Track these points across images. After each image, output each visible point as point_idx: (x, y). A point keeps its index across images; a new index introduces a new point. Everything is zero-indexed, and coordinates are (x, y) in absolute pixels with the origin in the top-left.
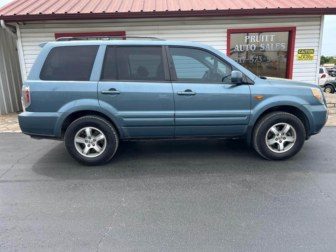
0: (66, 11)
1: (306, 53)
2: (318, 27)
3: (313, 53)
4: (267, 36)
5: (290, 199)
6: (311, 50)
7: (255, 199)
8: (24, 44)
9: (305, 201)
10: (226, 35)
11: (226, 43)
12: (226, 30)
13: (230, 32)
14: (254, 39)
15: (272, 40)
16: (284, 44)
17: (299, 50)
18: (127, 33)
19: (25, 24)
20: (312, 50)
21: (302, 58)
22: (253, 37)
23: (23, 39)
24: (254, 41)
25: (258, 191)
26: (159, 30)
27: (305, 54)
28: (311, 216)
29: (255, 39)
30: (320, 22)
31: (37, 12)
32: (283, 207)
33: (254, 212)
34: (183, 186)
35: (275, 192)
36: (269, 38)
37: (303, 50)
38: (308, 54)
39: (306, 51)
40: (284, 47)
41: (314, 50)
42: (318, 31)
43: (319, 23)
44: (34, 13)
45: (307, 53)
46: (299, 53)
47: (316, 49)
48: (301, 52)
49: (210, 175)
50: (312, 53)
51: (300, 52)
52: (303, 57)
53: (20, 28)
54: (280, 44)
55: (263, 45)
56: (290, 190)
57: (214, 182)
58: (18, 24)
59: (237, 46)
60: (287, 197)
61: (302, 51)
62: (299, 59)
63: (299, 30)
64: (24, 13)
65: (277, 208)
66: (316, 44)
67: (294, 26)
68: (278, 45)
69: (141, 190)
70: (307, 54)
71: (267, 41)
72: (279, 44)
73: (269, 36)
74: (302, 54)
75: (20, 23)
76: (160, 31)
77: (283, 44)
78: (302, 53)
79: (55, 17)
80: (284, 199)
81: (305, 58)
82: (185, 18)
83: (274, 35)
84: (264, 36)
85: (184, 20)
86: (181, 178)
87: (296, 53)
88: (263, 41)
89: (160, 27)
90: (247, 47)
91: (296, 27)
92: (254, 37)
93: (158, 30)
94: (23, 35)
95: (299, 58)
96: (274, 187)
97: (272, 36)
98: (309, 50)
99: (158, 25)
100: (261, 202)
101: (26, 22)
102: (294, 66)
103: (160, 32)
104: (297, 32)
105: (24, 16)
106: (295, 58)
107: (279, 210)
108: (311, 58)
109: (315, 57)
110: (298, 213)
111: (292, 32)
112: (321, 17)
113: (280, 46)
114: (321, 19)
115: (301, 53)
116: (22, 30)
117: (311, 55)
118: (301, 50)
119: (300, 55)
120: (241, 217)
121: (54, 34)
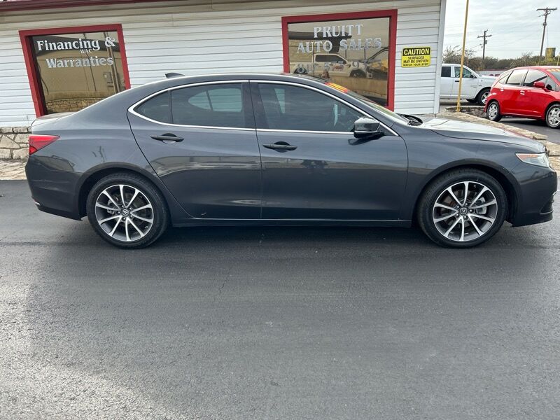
1: (416, 54)
2: (437, 8)
3: (429, 54)
4: (350, 27)
6: (425, 48)
10: (280, 25)
11: (281, 40)
12: (280, 18)
13: (287, 21)
14: (328, 32)
15: (359, 33)
16: (380, 39)
17: (404, 50)
18: (124, 26)
20: (427, 48)
21: (410, 63)
22: (327, 29)
24: (330, 36)
26: (173, 20)
27: (414, 56)
29: (331, 31)
36: (355, 29)
37: (411, 49)
38: (420, 56)
39: (416, 51)
40: (380, 44)
41: (429, 48)
42: (437, 16)
43: (437, 0)
45: (418, 54)
46: (404, 55)
47: (433, 47)
48: (408, 52)
50: (427, 54)
51: (406, 52)
52: (412, 61)
54: (373, 39)
55: (344, 42)
59: (301, 44)
63: (402, 15)
66: (434, 39)
67: (394, 8)
68: (369, 40)
70: (418, 56)
71: (350, 34)
72: (371, 39)
73: (353, 26)
76: (174, 22)
77: (378, 40)
78: (410, 55)
79: (17, 6)
81: (415, 63)
83: (362, 25)
84: (345, 26)
85: (211, 4)
87: (398, 55)
88: (343, 34)
89: (175, 16)
90: (319, 45)
91: (397, 10)
92: (329, 28)
95: (405, 64)
97: (359, 26)
98: (421, 49)
99: (171, 13)
102: (397, 77)
103: (176, 23)
104: (399, 19)
106: (398, 63)
108: (426, 63)
109: (433, 61)
111: (393, 18)
113: (373, 42)
115: (407, 55)
117: (426, 57)
118: (408, 49)
119: (406, 58)
121: (17, 32)
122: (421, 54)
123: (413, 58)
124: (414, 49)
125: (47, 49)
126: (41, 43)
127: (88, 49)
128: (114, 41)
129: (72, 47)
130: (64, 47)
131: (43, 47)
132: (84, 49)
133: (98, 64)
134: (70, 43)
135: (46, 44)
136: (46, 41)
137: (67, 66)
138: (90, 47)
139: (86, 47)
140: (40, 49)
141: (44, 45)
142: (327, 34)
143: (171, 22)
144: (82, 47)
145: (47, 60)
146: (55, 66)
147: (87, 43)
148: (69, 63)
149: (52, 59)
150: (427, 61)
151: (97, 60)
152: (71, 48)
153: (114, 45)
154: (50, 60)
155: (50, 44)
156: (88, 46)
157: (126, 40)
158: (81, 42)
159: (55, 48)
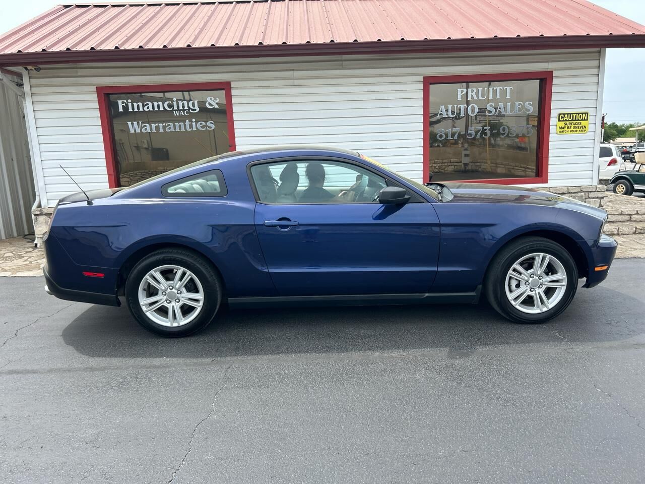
0: (117, 45)
1: (572, 120)
2: (595, 71)
3: (587, 120)
4: (498, 89)
5: (536, 402)
6: (582, 114)
7: (468, 403)
8: (37, 107)
9: (564, 405)
10: (421, 86)
11: (421, 103)
12: (421, 78)
13: (428, 82)
14: (474, 94)
15: (508, 96)
16: (531, 102)
17: (560, 115)
18: (233, 84)
19: (38, 70)
20: (585, 113)
21: (566, 129)
22: (472, 91)
23: (36, 98)
24: (475, 98)
25: (475, 386)
26: (294, 78)
27: (571, 122)
28: (573, 436)
29: (477, 94)
30: (597, 61)
31: (62, 47)
32: (521, 416)
33: (465, 429)
34: (332, 378)
35: (507, 389)
36: (503, 93)
37: (568, 114)
38: (577, 122)
39: (573, 116)
40: (531, 107)
41: (587, 113)
42: (595, 79)
43: (595, 63)
44: (56, 49)
45: (575, 120)
46: (559, 121)
47: (591, 112)
48: (564, 118)
49: (386, 355)
50: (585, 120)
51: (561, 117)
52: (568, 128)
53: (30, 78)
54: (524, 104)
55: (491, 106)
56: (536, 385)
57: (391, 370)
58: (26, 69)
59: (443, 107)
60: (530, 397)
61: (566, 115)
62: (560, 132)
63: (558, 77)
64: (38, 49)
65: (509, 421)
66: (592, 103)
67: (549, 70)
68: (519, 104)
69: (249, 388)
70: (575, 122)
71: (498, 97)
72: (521, 103)
73: (502, 88)
74: (566, 122)
75: (29, 67)
76: (295, 81)
77: (529, 104)
78: (566, 120)
79: (95, 57)
80: (524, 401)
81: (572, 129)
82: (343, 56)
83: (512, 87)
84: (493, 90)
85: (342, 61)
86: (329, 363)
87: (553, 121)
88: (491, 97)
89: (297, 74)
90: (462, 109)
91: (553, 72)
92: (475, 90)
93: (292, 79)
94: (35, 90)
95: (561, 130)
96: (506, 377)
97: (508, 89)
98: (579, 114)
99: (293, 70)
100: (479, 408)
101: (41, 66)
102: (551, 145)
103: (297, 82)
104: (555, 81)
105: (36, 54)
106: (553, 129)
107: (513, 424)
108: (583, 129)
109: (591, 128)
110: (550, 429)
111: (545, 81)
112: (599, 52)
113: (523, 106)
114: (600, 57)
115: (563, 121)
116: (34, 81)
117: (584, 123)
118: (564, 114)
119: (562, 124)
120: (438, 438)
121: (94, 89)
122: (578, 120)
123: (570, 124)
124: (570, 114)
125: (130, 110)
126: (123, 103)
127: (184, 110)
128: (218, 101)
129: (164, 108)
130: (153, 108)
131: (126, 108)
132: (179, 110)
133: (194, 129)
134: (160, 103)
135: (130, 105)
136: (129, 101)
137: (154, 130)
138: (186, 108)
139: (181, 108)
140: (121, 110)
141: (127, 105)
142: (472, 96)
143: (293, 81)
144: (176, 108)
145: (129, 123)
146: (138, 131)
147: (183, 104)
148: (157, 128)
149: (135, 123)
150: (585, 127)
151: (194, 124)
152: (161, 109)
153: (217, 106)
154: (132, 124)
155: (135, 105)
156: (183, 107)
157: (234, 100)
158: (175, 103)
159: (141, 109)
